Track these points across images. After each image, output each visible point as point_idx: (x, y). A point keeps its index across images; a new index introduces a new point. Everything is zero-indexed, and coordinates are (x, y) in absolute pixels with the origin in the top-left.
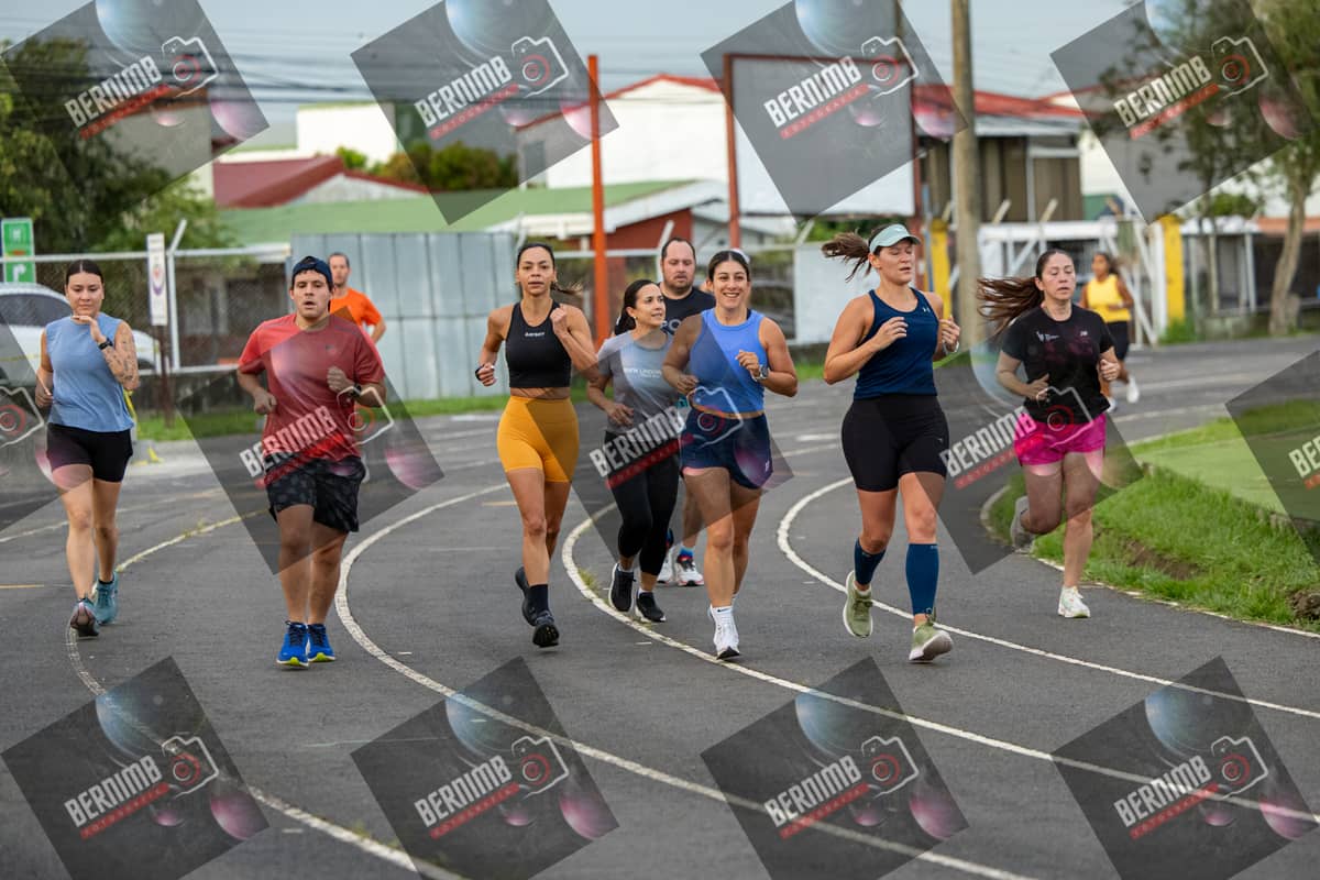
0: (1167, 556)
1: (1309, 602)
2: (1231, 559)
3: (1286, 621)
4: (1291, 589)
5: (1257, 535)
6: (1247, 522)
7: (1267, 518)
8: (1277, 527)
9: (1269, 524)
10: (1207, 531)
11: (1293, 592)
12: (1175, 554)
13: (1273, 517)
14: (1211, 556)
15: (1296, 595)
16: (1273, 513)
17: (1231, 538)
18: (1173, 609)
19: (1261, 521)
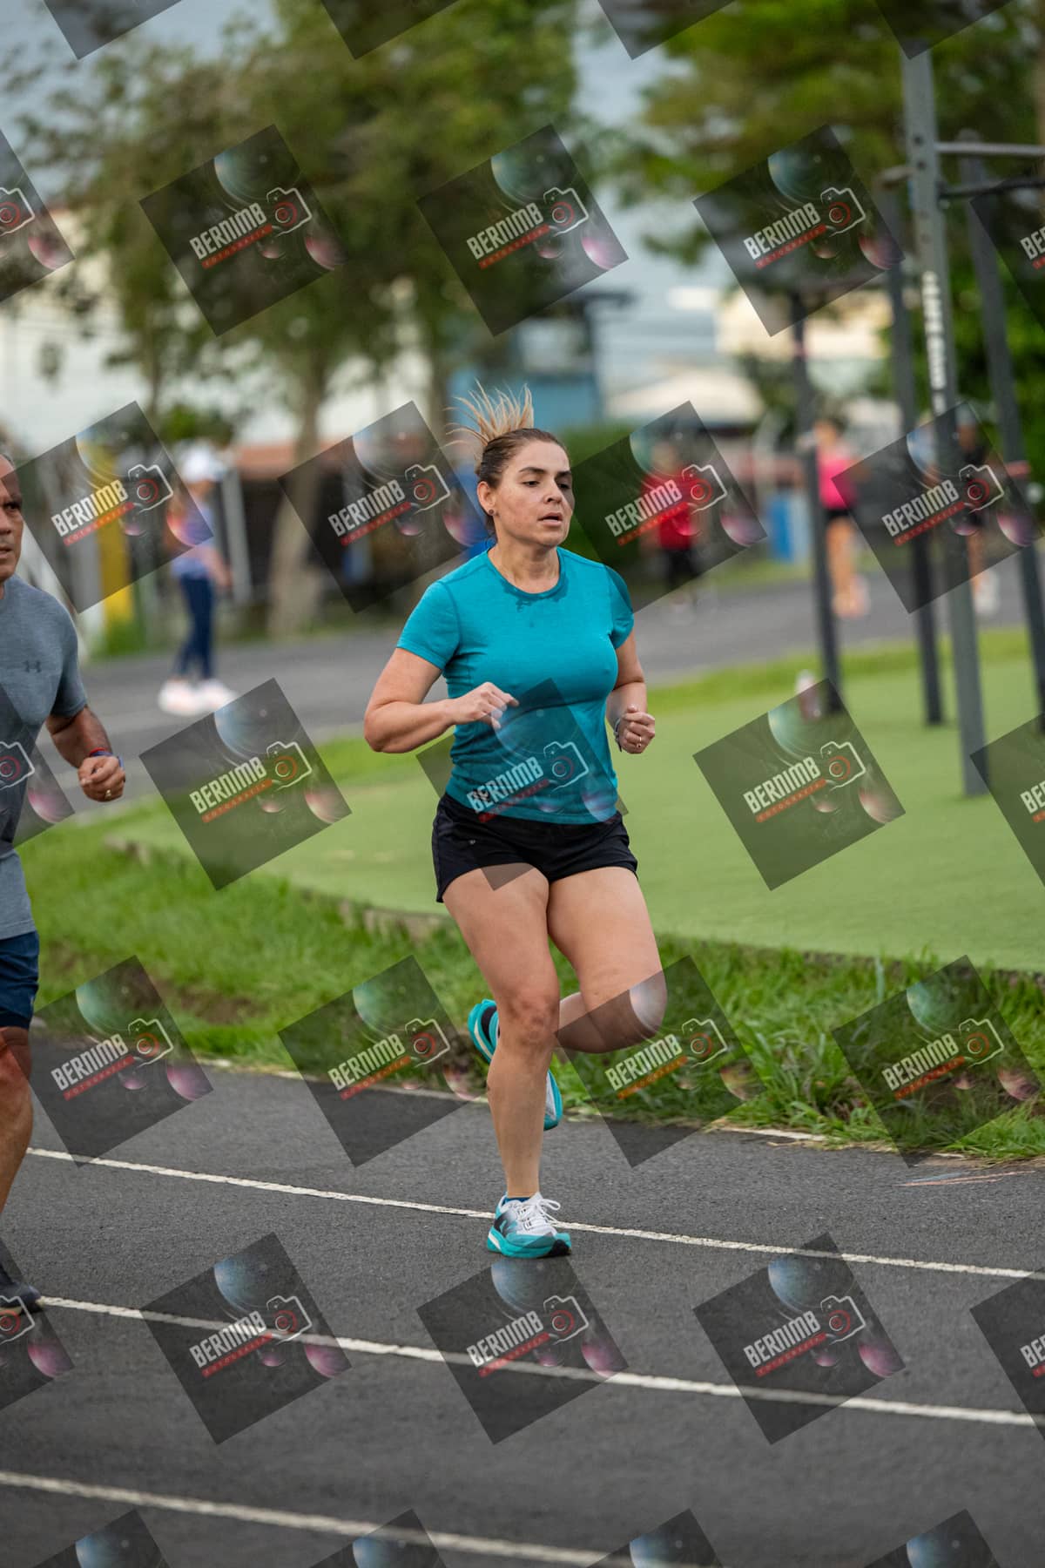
0: (195, 989)
2: (306, 988)
5: (343, 947)
6: (324, 925)
7: (359, 917)
8: (378, 933)
9: (362, 926)
10: (258, 946)
12: (208, 986)
13: (370, 917)
14: (270, 985)
17: (300, 955)
18: (224, 1071)
19: (350, 923)
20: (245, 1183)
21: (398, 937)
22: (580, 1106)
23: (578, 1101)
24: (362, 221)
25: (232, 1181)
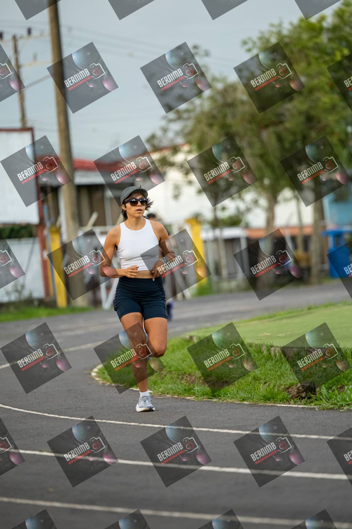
1: (298, 389)
3: (285, 401)
4: (287, 387)
5: (263, 360)
6: (256, 355)
7: (269, 350)
8: (275, 355)
9: (270, 354)
11: (288, 388)
13: (272, 349)
15: (290, 390)
16: (272, 347)
18: (215, 402)
19: (265, 352)
20: (216, 430)
21: (282, 356)
22: (345, 406)
23: (344, 404)
24: (289, 138)
25: (211, 430)
